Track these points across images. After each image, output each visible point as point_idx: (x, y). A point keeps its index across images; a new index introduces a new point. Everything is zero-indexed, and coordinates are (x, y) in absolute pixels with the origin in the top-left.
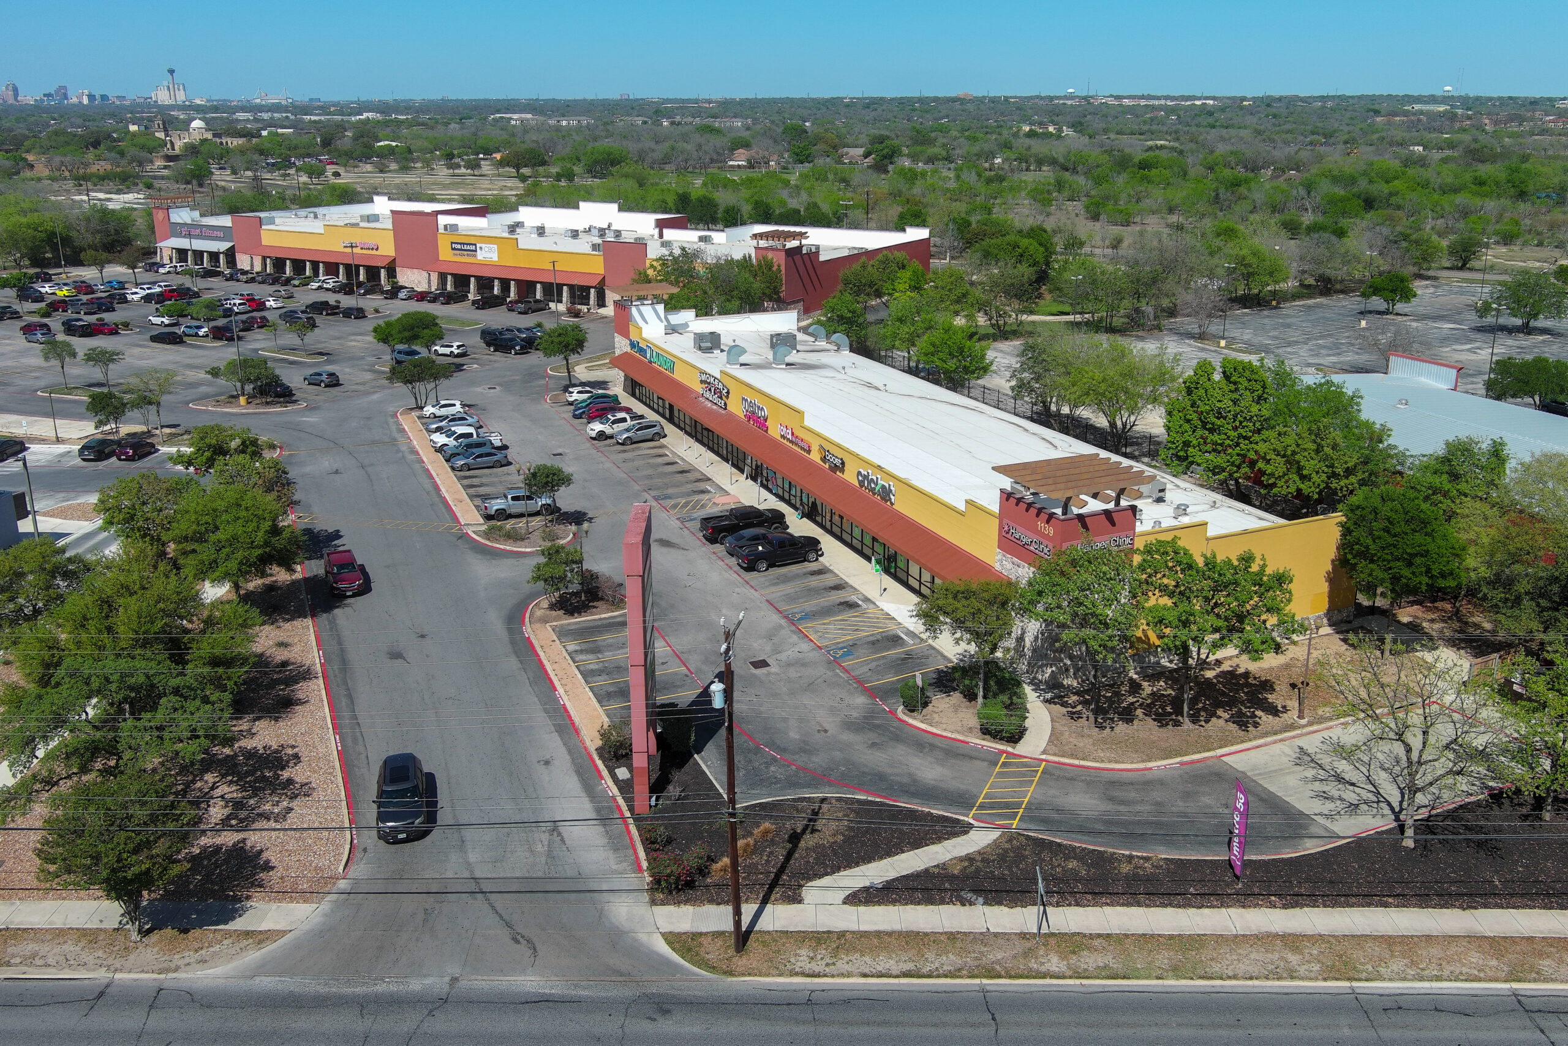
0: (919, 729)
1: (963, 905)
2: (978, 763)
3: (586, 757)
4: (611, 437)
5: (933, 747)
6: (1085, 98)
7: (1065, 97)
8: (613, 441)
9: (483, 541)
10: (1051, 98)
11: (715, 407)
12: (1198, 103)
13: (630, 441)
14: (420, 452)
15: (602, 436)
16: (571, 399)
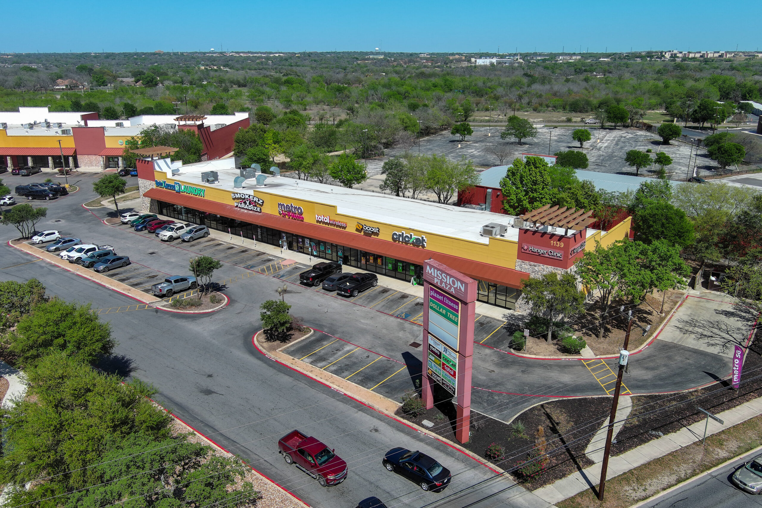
0: (532, 358)
1: (658, 438)
2: (577, 367)
3: (395, 421)
4: (178, 238)
5: (550, 366)
6: (221, 53)
7: (210, 53)
8: (180, 240)
9: (175, 311)
10: (205, 53)
11: (251, 212)
12: (277, 55)
13: (192, 239)
14: (60, 265)
15: (171, 239)
16: (126, 221)
